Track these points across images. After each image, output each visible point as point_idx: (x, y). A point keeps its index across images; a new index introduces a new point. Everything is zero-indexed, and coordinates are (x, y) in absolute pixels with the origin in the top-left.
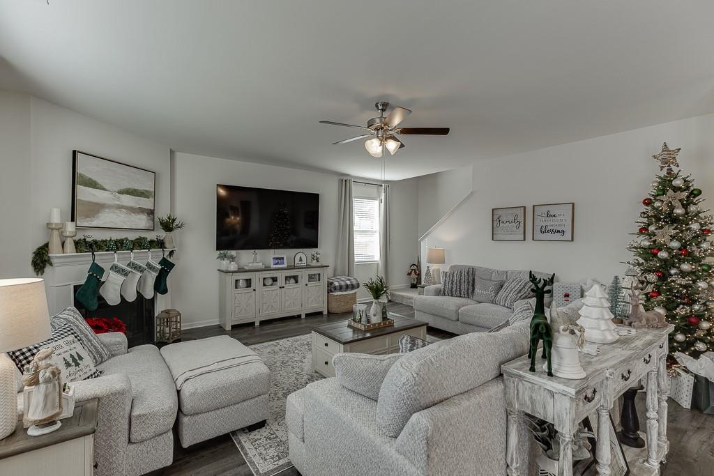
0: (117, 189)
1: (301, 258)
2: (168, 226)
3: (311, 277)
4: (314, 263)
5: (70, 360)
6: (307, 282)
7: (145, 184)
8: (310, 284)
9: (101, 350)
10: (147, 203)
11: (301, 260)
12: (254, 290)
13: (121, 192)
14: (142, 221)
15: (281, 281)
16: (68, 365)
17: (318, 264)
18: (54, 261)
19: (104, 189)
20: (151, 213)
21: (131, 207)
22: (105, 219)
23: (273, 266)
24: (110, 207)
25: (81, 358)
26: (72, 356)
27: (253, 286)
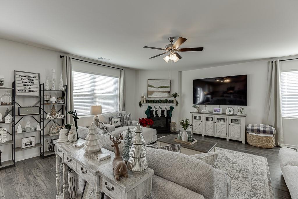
0: (158, 87)
1: (230, 110)
2: (175, 96)
3: (232, 121)
4: (239, 114)
5: (115, 122)
6: (230, 123)
7: (167, 84)
8: (232, 124)
9: (128, 123)
10: (168, 90)
11: (230, 111)
12: (202, 121)
13: (159, 87)
14: (166, 95)
15: (215, 120)
16: (114, 122)
17: (241, 114)
18: (142, 104)
19: (154, 87)
20: (169, 92)
21: (162, 91)
22: (155, 95)
23: (214, 113)
24: (156, 92)
25: (118, 122)
26: (116, 121)
27: (201, 120)
